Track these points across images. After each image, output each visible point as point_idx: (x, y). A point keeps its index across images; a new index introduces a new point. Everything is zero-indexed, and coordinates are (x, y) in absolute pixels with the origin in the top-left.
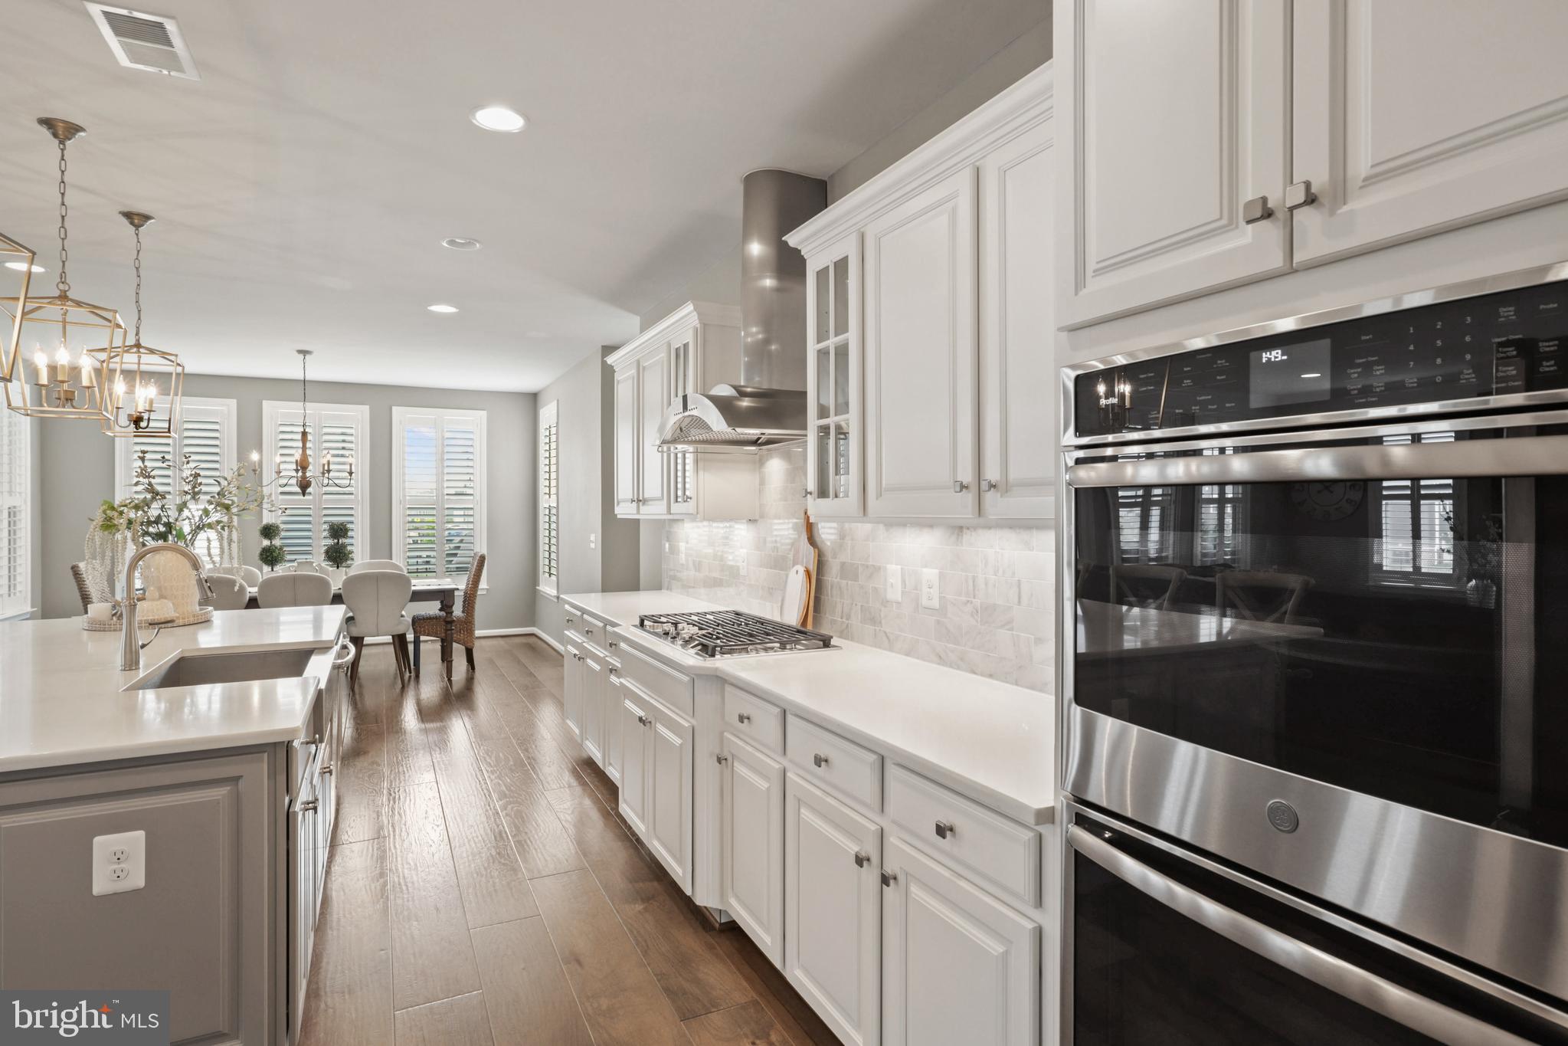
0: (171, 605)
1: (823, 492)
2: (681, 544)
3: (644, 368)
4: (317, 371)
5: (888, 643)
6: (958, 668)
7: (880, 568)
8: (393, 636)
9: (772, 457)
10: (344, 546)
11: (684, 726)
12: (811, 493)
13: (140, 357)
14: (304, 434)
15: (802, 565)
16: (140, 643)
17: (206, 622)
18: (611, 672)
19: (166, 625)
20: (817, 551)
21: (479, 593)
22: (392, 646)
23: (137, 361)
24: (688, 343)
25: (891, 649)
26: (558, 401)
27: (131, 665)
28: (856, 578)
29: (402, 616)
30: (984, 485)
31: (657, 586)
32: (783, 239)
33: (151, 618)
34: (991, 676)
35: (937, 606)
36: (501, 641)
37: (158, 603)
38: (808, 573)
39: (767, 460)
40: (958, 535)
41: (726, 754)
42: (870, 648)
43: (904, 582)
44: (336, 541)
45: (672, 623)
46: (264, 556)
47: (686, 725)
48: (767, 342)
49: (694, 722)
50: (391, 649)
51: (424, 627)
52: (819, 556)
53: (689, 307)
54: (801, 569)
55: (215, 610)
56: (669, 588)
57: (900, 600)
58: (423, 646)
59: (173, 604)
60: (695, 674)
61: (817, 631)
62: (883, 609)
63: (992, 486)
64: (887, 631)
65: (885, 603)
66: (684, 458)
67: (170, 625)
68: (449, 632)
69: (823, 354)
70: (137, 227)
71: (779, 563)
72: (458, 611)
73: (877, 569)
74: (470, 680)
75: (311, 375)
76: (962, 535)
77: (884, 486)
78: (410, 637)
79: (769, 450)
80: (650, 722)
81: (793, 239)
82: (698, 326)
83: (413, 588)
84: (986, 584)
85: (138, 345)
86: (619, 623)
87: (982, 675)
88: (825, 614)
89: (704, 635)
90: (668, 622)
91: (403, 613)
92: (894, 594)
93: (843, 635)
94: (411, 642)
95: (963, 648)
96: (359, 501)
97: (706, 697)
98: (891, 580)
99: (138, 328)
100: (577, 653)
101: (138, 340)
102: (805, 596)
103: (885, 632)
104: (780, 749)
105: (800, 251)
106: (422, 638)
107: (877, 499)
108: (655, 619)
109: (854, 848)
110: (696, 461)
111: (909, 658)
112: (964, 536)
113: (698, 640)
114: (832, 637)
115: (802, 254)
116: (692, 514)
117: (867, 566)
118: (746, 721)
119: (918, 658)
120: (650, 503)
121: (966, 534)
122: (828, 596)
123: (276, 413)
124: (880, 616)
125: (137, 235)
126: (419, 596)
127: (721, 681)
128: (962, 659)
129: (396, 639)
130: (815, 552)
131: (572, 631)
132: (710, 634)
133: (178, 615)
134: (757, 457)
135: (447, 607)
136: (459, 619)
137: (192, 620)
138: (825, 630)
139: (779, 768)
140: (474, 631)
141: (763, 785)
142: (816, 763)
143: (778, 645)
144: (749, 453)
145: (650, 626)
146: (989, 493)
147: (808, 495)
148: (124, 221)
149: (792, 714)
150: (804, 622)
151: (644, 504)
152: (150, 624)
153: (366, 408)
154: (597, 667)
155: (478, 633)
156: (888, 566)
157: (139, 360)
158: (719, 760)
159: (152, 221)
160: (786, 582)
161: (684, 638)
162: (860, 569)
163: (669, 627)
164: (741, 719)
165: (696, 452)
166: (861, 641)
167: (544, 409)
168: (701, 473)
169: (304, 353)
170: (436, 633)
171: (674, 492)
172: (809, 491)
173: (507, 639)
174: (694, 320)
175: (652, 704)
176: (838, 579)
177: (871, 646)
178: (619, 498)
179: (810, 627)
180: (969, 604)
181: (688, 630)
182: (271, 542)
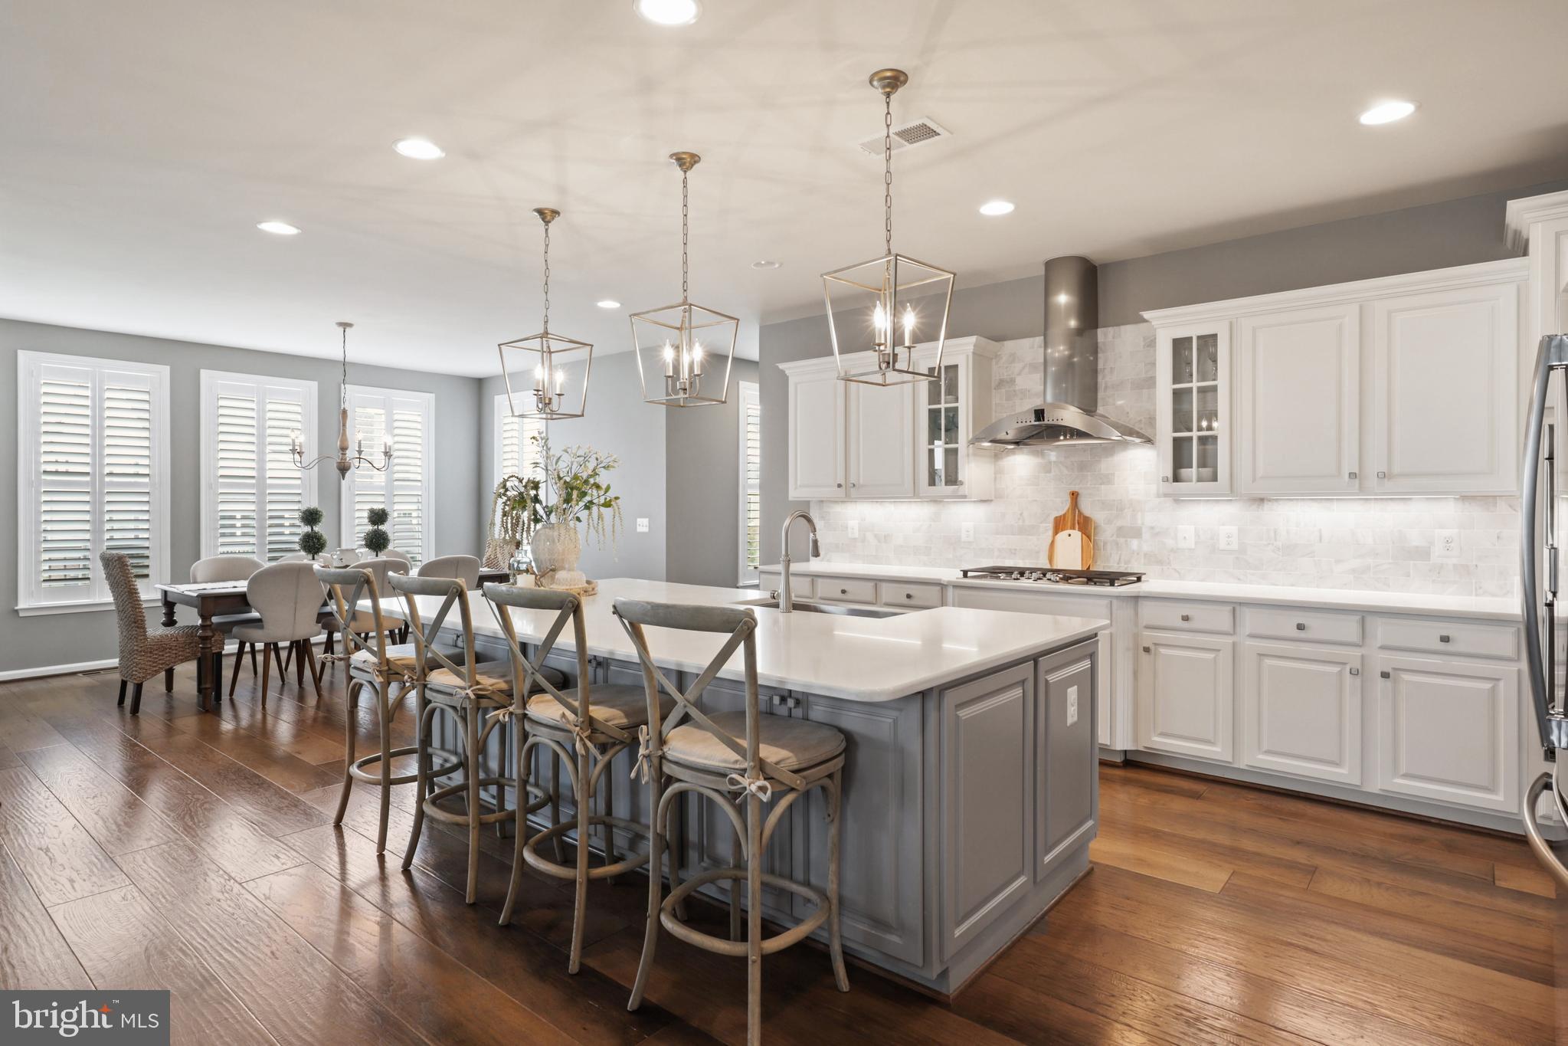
5: (1179, 575)
7: (1170, 529)
35: (1236, 549)
38: (1086, 535)
39: (1008, 456)
40: (1258, 505)
43: (1198, 535)
44: (375, 527)
48: (1071, 356)
53: (971, 340)
54: (1075, 533)
62: (1172, 554)
64: (1178, 567)
65: (1177, 548)
73: (1165, 529)
76: (1263, 505)
84: (1289, 533)
92: (1187, 543)
95: (1264, 572)
97: (1122, 612)
103: (1175, 569)
104: (1232, 629)
105: (1151, 323)
110: (968, 455)
117: (1153, 528)
121: (1268, 504)
124: (1170, 557)
127: (1134, 599)
134: (993, 453)
142: (1298, 628)
153: (314, 385)
156: (1181, 526)
159: (560, 218)
162: (1144, 530)
164: (1185, 618)
168: (971, 465)
169: (345, 325)
174: (968, 350)
180: (1270, 545)
182: (312, 528)
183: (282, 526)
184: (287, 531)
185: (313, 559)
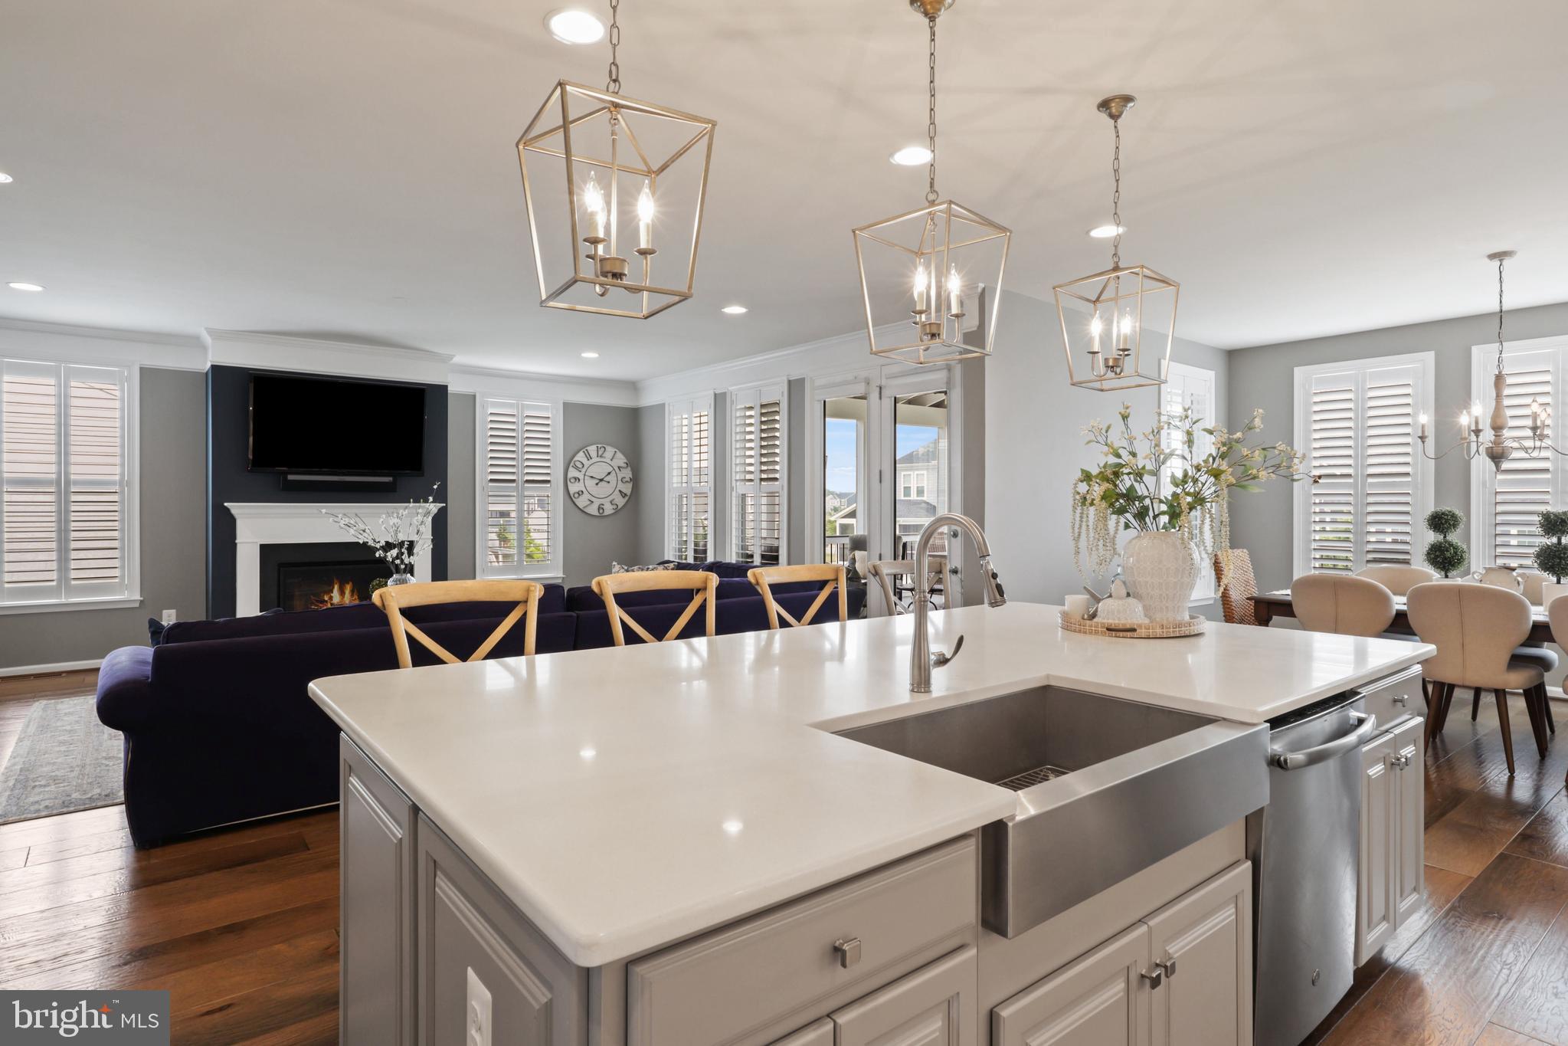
16: (934, 659)
19: (1125, 634)
27: (919, 685)
33: (1110, 622)
44: (1553, 540)
46: (1432, 556)
59: (1145, 607)
67: (1129, 634)
70: (1115, 117)
125: (1116, 129)
137: (1159, 632)
152: (1108, 629)
159: (1131, 104)
169: (1500, 256)
182: (1445, 537)
184: (1510, 542)
185: (1447, 577)
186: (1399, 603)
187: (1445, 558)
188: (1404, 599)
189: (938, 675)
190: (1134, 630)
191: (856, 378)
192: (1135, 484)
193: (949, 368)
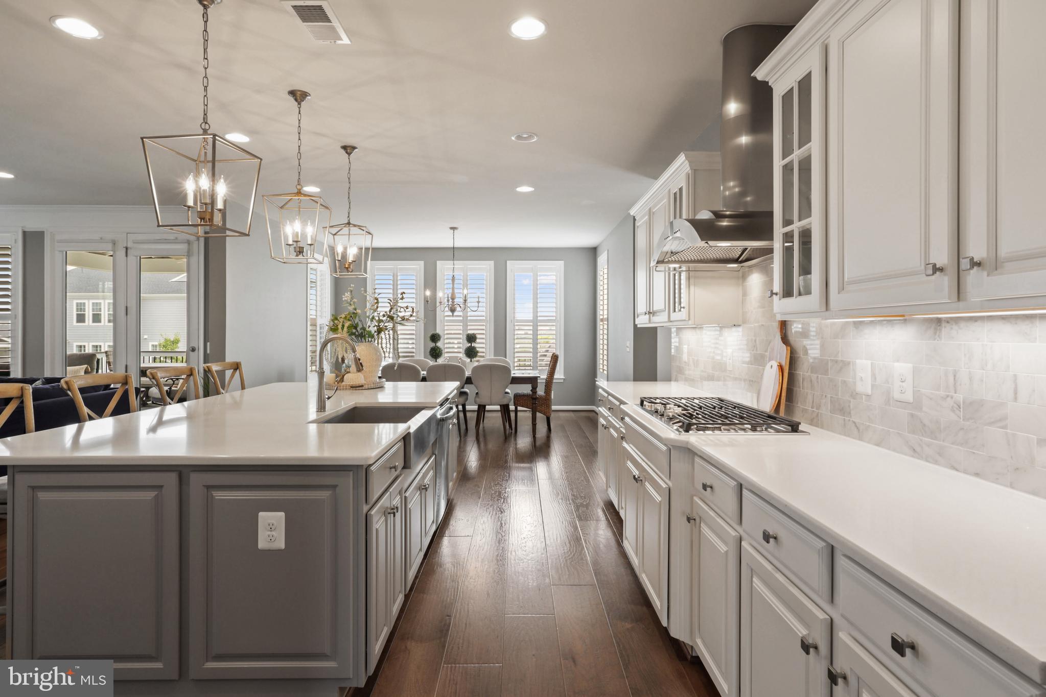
0: (363, 377)
1: (788, 292)
2: (684, 346)
3: (654, 213)
4: (463, 240)
5: (857, 431)
6: (936, 462)
7: (849, 363)
8: (501, 406)
9: (752, 273)
10: (474, 348)
11: (661, 486)
12: (776, 294)
13: (349, 230)
14: (453, 278)
15: (776, 361)
16: (327, 397)
17: (381, 387)
18: (622, 439)
19: (359, 388)
20: (789, 348)
21: (554, 381)
22: (500, 413)
23: (348, 233)
24: (682, 187)
25: (860, 439)
26: (608, 250)
27: (321, 409)
28: (826, 372)
29: (507, 393)
30: (965, 264)
31: (668, 379)
32: (752, 75)
33: (352, 383)
34: (977, 475)
35: (911, 400)
36: (572, 414)
37: (356, 374)
38: (781, 368)
39: (749, 275)
40: (936, 329)
41: (695, 516)
42: (839, 436)
43: (874, 376)
44: (470, 344)
45: (662, 404)
46: (432, 353)
47: (664, 486)
49: (670, 484)
50: (499, 414)
51: (520, 401)
52: (791, 353)
53: (682, 158)
54: (775, 364)
55: (387, 381)
56: (676, 380)
57: (870, 392)
58: (519, 414)
59: (364, 376)
60: (672, 446)
61: (790, 418)
62: (852, 400)
63: (975, 264)
64: (856, 421)
65: (854, 395)
66: (680, 276)
67: (361, 388)
68: (534, 405)
69: (787, 169)
70: (349, 154)
71: (759, 360)
72: (541, 391)
73: (846, 364)
74: (548, 437)
75: (458, 244)
76: (940, 330)
77: (846, 279)
78: (512, 407)
79: (750, 267)
80: (641, 480)
81: (760, 73)
82: (690, 172)
83: (512, 375)
84: (971, 379)
85: (349, 223)
86: (627, 402)
87: (965, 472)
88: (797, 404)
89: (684, 415)
90: (660, 403)
91: (507, 390)
92: (864, 386)
93: (812, 422)
94: (512, 411)
95: (941, 443)
96: (488, 321)
97: (680, 466)
98: (860, 374)
99: (349, 213)
100: (605, 423)
101: (349, 220)
102: (777, 388)
103: (854, 422)
104: (736, 517)
105: (768, 82)
106: (519, 408)
107: (839, 293)
108: (652, 401)
109: (802, 631)
110: (689, 278)
111: (880, 449)
112: (943, 329)
113: (678, 418)
114: (800, 423)
115: (770, 84)
116: (685, 320)
117: (837, 362)
118: (709, 489)
119: (889, 449)
120: (658, 314)
121: (945, 327)
122: (799, 387)
123: (444, 268)
124: (849, 406)
125: (349, 159)
126: (516, 381)
127: (690, 452)
128: (940, 454)
129: (502, 408)
130: (787, 349)
131: (603, 408)
132: (690, 414)
133: (365, 382)
134: (740, 273)
135: (534, 389)
136: (541, 397)
137: (372, 386)
138: (796, 419)
139: (736, 535)
140: (551, 405)
141: (723, 548)
142: (764, 538)
143: (749, 426)
144: (733, 270)
145: (648, 406)
146: (972, 271)
147: (774, 296)
148: (343, 151)
149: (746, 489)
150: (777, 408)
151: (653, 315)
152: (351, 387)
153: (492, 263)
154: (615, 435)
155: (554, 408)
156: (858, 361)
157: (349, 232)
158: (689, 520)
159: (357, 150)
160: (763, 374)
161: (669, 416)
162: (830, 364)
163: (660, 407)
164: (705, 487)
165: (688, 271)
166: (829, 428)
167: (601, 256)
168: (692, 288)
169: (453, 229)
170: (528, 406)
171: (674, 302)
172: (774, 292)
173: (576, 413)
174: (687, 168)
175: (642, 466)
176: (809, 374)
177: (840, 434)
178: (638, 312)
179: (782, 414)
180: (949, 399)
181: (674, 410)
182: (434, 344)
183: (453, 343)
184: (456, 346)
185: (436, 361)
186: (423, 373)
187: (435, 353)
188: (425, 373)
189: (328, 404)
190: (362, 386)
191: (101, 239)
192: (359, 322)
193: (189, 242)
